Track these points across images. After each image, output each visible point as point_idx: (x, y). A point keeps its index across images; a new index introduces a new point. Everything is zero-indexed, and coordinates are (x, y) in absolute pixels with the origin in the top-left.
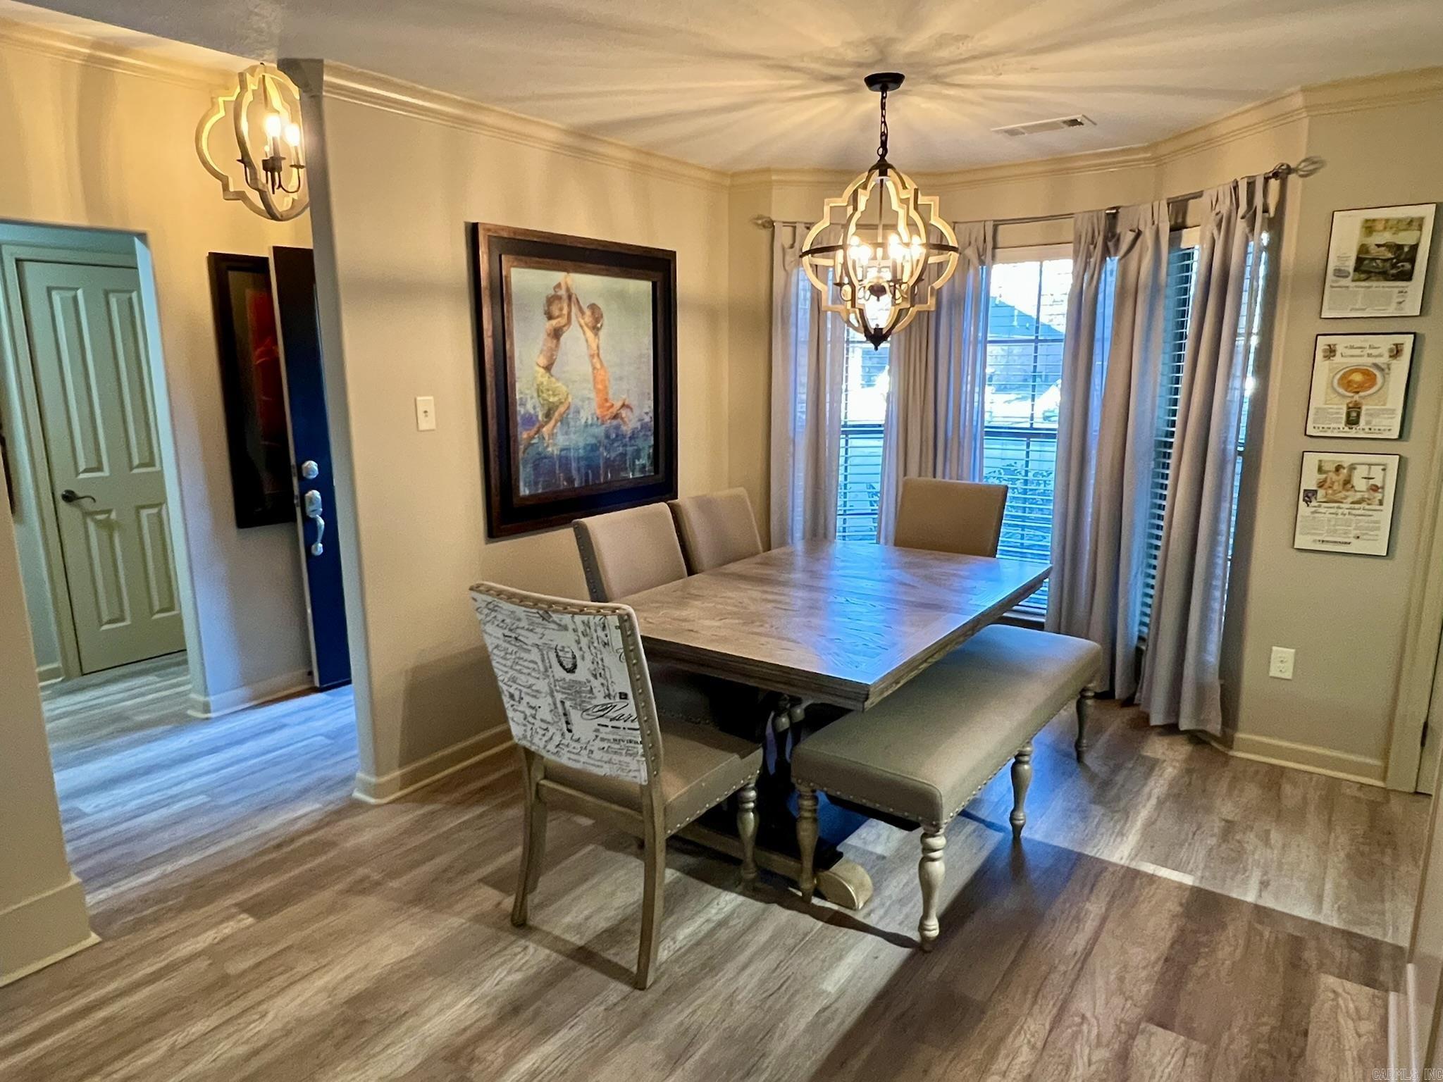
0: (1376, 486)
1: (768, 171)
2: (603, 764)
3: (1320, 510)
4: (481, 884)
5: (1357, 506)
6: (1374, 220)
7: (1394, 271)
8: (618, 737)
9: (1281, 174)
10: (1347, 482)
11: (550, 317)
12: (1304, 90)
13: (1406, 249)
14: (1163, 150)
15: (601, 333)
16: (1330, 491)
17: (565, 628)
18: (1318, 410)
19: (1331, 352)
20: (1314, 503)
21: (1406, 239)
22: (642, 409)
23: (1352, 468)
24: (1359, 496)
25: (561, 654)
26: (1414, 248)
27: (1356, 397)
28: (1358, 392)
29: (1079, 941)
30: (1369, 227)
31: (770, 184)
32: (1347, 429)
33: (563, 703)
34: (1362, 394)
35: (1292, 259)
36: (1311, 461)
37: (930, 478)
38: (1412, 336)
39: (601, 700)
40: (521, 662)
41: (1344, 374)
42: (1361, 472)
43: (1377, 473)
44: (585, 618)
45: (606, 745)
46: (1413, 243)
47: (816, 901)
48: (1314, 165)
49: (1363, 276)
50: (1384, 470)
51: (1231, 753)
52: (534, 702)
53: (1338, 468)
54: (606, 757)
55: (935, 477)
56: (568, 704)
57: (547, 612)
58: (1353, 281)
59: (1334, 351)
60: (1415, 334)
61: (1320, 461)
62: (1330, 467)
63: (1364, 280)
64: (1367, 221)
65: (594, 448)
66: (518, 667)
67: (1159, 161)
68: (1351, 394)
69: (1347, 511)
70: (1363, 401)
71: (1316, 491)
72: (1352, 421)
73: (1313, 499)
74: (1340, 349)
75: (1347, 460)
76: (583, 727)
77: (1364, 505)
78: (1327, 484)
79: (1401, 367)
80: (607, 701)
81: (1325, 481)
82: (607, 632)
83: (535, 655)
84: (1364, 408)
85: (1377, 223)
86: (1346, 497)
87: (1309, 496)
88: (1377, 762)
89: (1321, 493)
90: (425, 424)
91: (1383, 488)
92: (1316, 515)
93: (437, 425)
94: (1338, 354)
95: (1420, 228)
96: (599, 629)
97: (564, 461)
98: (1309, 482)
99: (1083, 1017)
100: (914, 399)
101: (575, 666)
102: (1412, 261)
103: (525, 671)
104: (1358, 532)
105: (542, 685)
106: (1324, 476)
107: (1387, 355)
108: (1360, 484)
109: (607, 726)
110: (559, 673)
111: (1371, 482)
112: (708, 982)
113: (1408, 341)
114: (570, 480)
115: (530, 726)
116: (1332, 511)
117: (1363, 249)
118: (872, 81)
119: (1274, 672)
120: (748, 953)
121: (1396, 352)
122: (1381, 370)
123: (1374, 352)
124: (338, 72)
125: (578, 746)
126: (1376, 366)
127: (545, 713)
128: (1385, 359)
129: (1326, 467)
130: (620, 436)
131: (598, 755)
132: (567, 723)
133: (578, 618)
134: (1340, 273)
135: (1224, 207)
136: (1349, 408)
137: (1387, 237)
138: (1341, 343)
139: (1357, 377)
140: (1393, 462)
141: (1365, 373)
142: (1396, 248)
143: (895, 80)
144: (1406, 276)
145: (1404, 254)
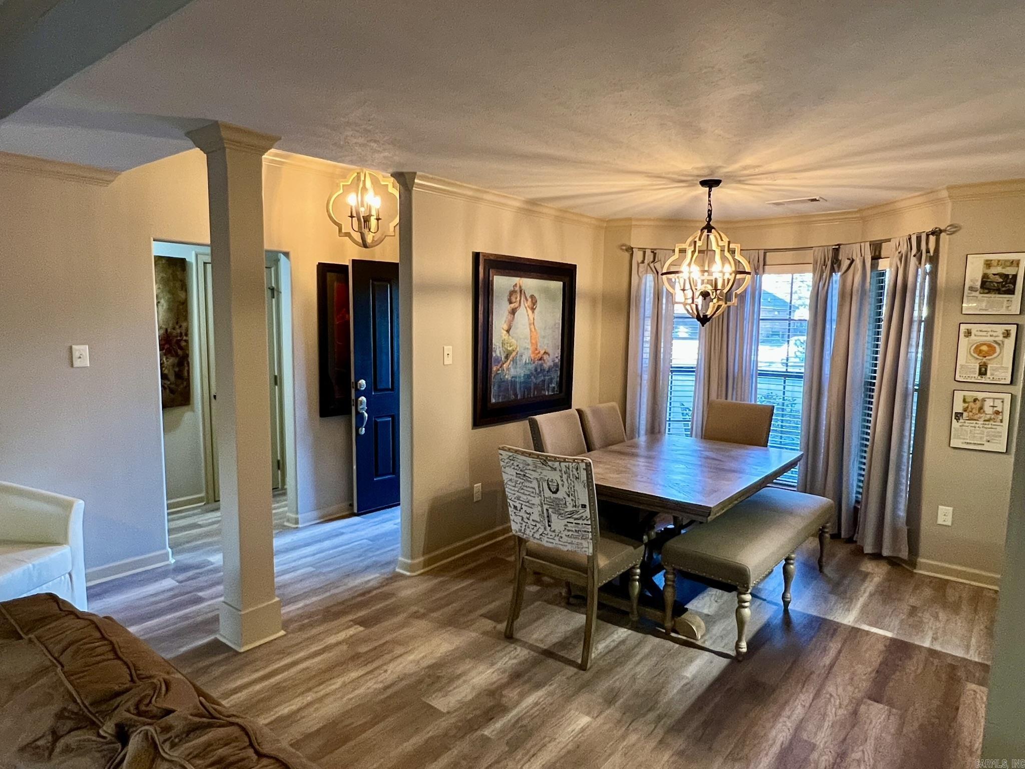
0: (998, 411)
1: (630, 219)
2: (567, 544)
3: (965, 425)
4: (482, 618)
5: (987, 423)
6: (991, 260)
7: (1004, 289)
8: (577, 529)
9: (937, 233)
10: (981, 408)
11: (511, 303)
12: (948, 188)
13: (1010, 277)
14: (865, 214)
15: (536, 311)
16: (971, 414)
17: (555, 469)
18: (962, 366)
19: (968, 333)
20: (961, 421)
21: (1010, 271)
22: (554, 355)
23: (984, 400)
24: (988, 417)
25: (550, 483)
26: (1015, 277)
27: (984, 360)
28: (985, 357)
29: (827, 660)
30: (988, 264)
31: (631, 226)
32: (979, 378)
33: (547, 510)
34: (987, 358)
35: (944, 279)
36: (959, 396)
37: (723, 400)
38: (1016, 326)
39: (570, 508)
40: (525, 488)
41: (977, 345)
42: (988, 403)
43: (998, 403)
44: (567, 464)
45: (570, 533)
46: (1014, 273)
47: (673, 635)
48: (954, 229)
49: (986, 291)
50: (1003, 402)
51: (915, 571)
52: (529, 510)
53: (975, 400)
54: (570, 540)
55: (726, 399)
56: (550, 510)
57: (545, 461)
58: (980, 293)
59: (971, 333)
60: (1018, 325)
61: (964, 396)
63: (987, 293)
64: (987, 261)
65: (528, 377)
66: (522, 491)
67: (864, 220)
68: (981, 358)
69: (982, 426)
70: (989, 362)
71: (962, 413)
72: (983, 372)
73: (961, 418)
74: (973, 332)
75: (980, 395)
76: (558, 523)
77: (992, 422)
78: (969, 409)
79: (1010, 343)
80: (574, 509)
81: (968, 407)
82: (579, 472)
83: (535, 484)
84: (989, 366)
85: (993, 262)
86: (980, 418)
87: (958, 416)
89: (965, 414)
90: (448, 361)
91: (1002, 412)
92: (964, 427)
93: (453, 362)
94: (973, 334)
95: (1018, 266)
96: (574, 470)
97: (513, 383)
98: (958, 407)
99: (831, 695)
100: (715, 353)
101: (557, 490)
102: (1014, 283)
103: (526, 492)
104: (988, 438)
105: (536, 501)
106: (966, 405)
107: (1001, 336)
108: (988, 410)
109: (572, 523)
110: (548, 493)
111: (995, 409)
112: (619, 669)
113: (1013, 329)
114: (516, 395)
115: (524, 524)
116: (973, 425)
117: (985, 276)
118: (704, 183)
119: (940, 521)
120: (638, 658)
121: (1007, 334)
122: (999, 344)
123: (995, 334)
124: (423, 178)
125: (553, 534)
126: (996, 342)
127: (535, 516)
128: (1001, 338)
130: (542, 370)
131: (565, 539)
132: (549, 521)
133: (563, 464)
134: (972, 289)
135: (904, 249)
136: (980, 366)
137: (999, 270)
138: (974, 328)
139: (984, 348)
140: (1008, 398)
141: (989, 346)
142: (1005, 276)
143: (717, 183)
144: (1011, 292)
145: (1009, 280)
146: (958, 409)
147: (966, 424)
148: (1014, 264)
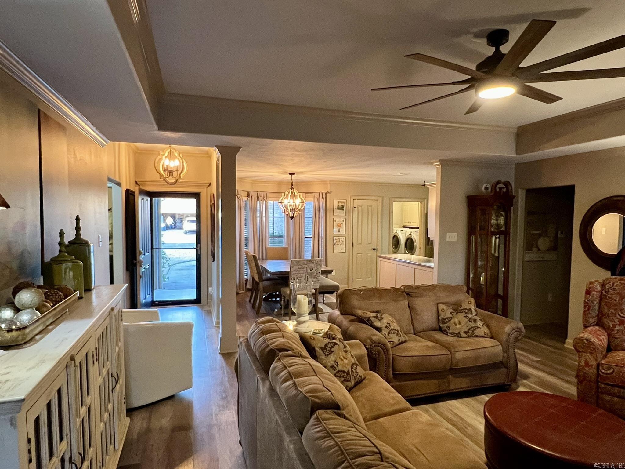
0: (343, 242)
3: (336, 246)
5: (341, 245)
8: (316, 280)
10: (339, 241)
17: (314, 263)
19: (336, 221)
21: (343, 204)
23: (340, 239)
24: (341, 243)
28: (339, 227)
30: (339, 202)
33: (307, 277)
35: (328, 206)
36: (334, 238)
39: (315, 274)
40: (300, 271)
42: (341, 239)
43: (343, 239)
48: (330, 192)
52: (300, 279)
56: (309, 277)
63: (339, 210)
72: (339, 232)
73: (336, 244)
76: (310, 280)
78: (337, 242)
79: (344, 223)
80: (317, 274)
83: (305, 269)
84: (340, 229)
86: (339, 244)
88: (347, 286)
96: (319, 262)
101: (312, 269)
103: (301, 273)
104: (341, 249)
105: (304, 275)
108: (341, 241)
110: (309, 271)
113: (344, 219)
116: (338, 246)
117: (338, 206)
118: (290, 174)
122: (342, 224)
127: (302, 280)
128: (342, 222)
129: (337, 239)
132: (307, 280)
134: (336, 209)
136: (338, 229)
137: (340, 204)
138: (337, 219)
139: (339, 225)
140: (344, 237)
142: (342, 206)
143: (294, 174)
144: (343, 210)
145: (343, 207)
146: (334, 242)
148: (344, 202)
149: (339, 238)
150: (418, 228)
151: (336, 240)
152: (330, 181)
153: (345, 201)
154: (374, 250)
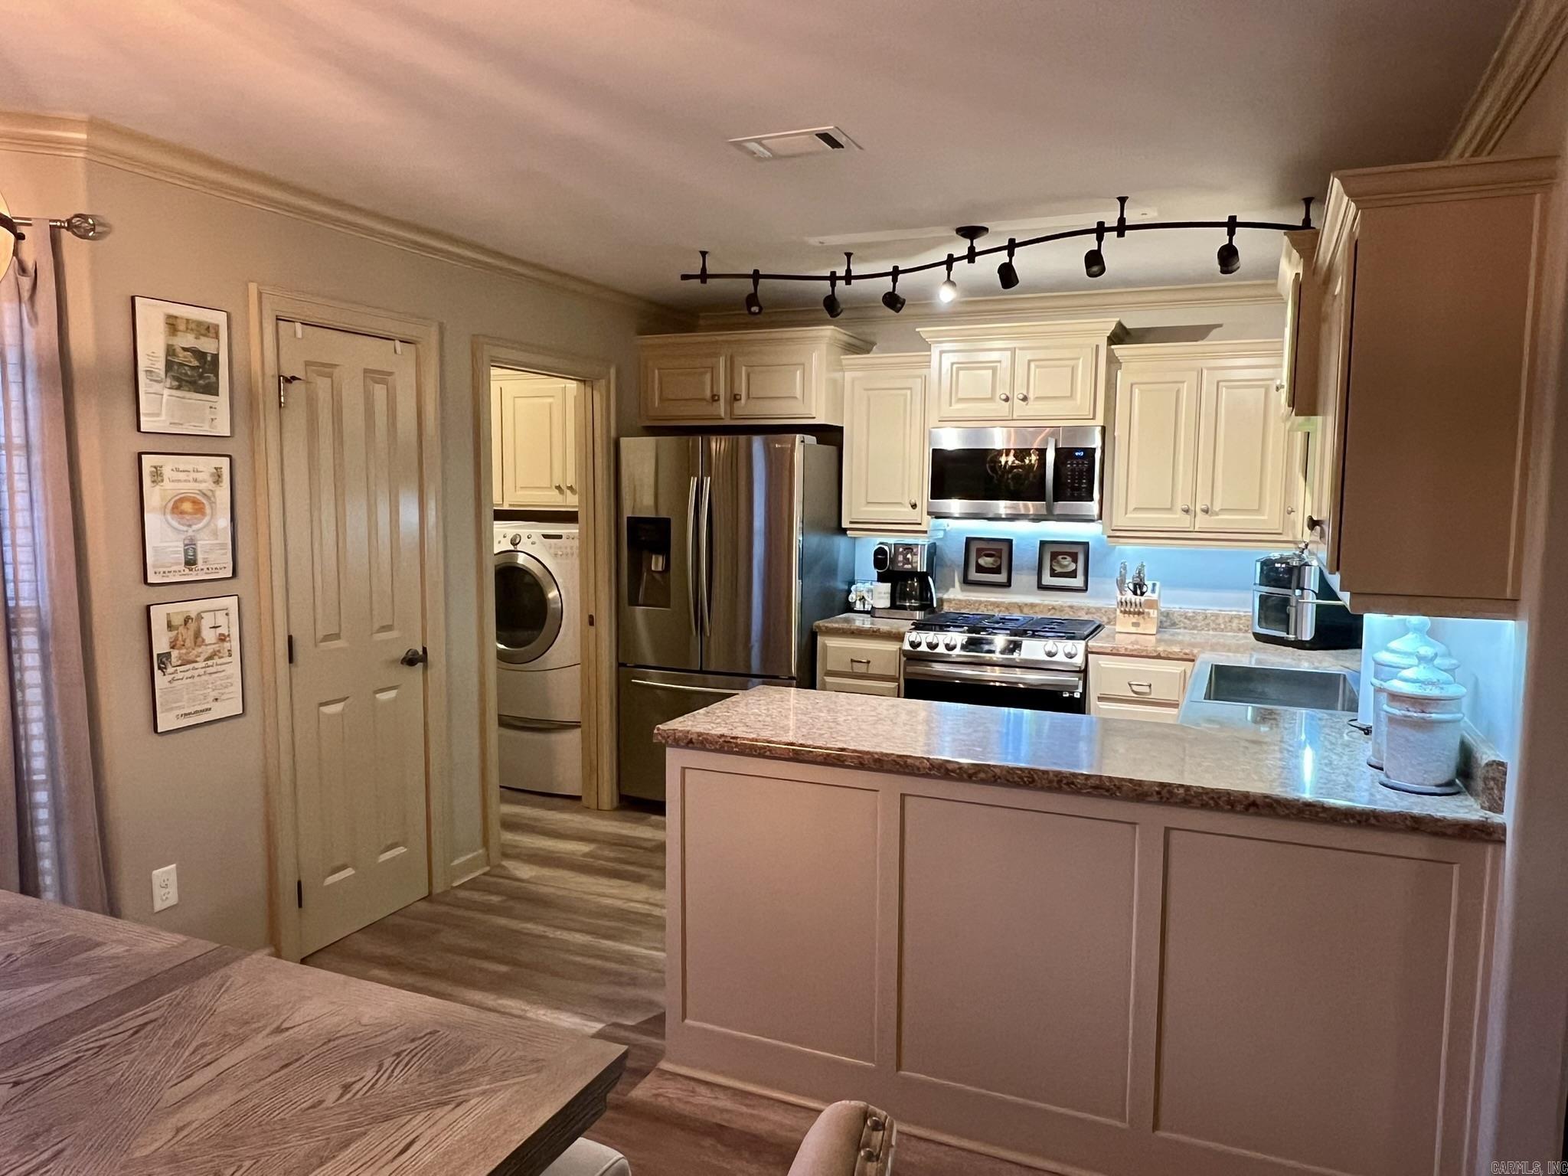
0: (223, 635)
3: (177, 676)
5: (210, 663)
6: (176, 317)
7: (201, 382)
10: (198, 634)
13: (208, 358)
16: (184, 651)
18: (155, 549)
19: (157, 474)
20: (170, 670)
21: (206, 345)
23: (199, 617)
24: (210, 650)
26: (216, 357)
27: (190, 533)
28: (190, 526)
30: (172, 325)
32: (187, 571)
34: (195, 527)
36: (158, 615)
38: (228, 460)
41: (176, 502)
42: (207, 621)
43: (221, 619)
46: (213, 352)
49: (177, 384)
50: (227, 614)
53: (187, 620)
58: (167, 387)
59: (161, 475)
60: (230, 457)
61: (168, 614)
62: (177, 621)
63: (179, 389)
64: (169, 316)
68: (185, 528)
69: (202, 671)
70: (198, 536)
71: (169, 654)
72: (190, 562)
73: (169, 666)
74: (167, 472)
77: (217, 660)
78: (180, 642)
79: (223, 494)
81: (176, 639)
84: (199, 543)
85: (178, 321)
86: (198, 656)
87: (165, 658)
89: (175, 654)
91: (229, 635)
92: (175, 683)
94: (165, 478)
95: (217, 337)
102: (215, 372)
104: (215, 694)
106: (174, 633)
107: (210, 480)
108: (209, 636)
111: (219, 631)
113: (225, 464)
116: (188, 674)
117: (170, 351)
119: (158, 906)
121: (217, 478)
122: (208, 498)
123: (199, 476)
126: (203, 493)
128: (207, 485)
134: (152, 377)
136: (186, 545)
137: (187, 340)
138: (168, 463)
139: (186, 506)
140: (233, 604)
141: (195, 502)
142: (200, 355)
144: (212, 390)
145: (208, 363)
146: (160, 646)
147: (180, 675)
148: (208, 330)
149: (192, 608)
150: (569, 517)
151: (170, 626)
152: (94, 125)
153: (220, 318)
154: (411, 660)
